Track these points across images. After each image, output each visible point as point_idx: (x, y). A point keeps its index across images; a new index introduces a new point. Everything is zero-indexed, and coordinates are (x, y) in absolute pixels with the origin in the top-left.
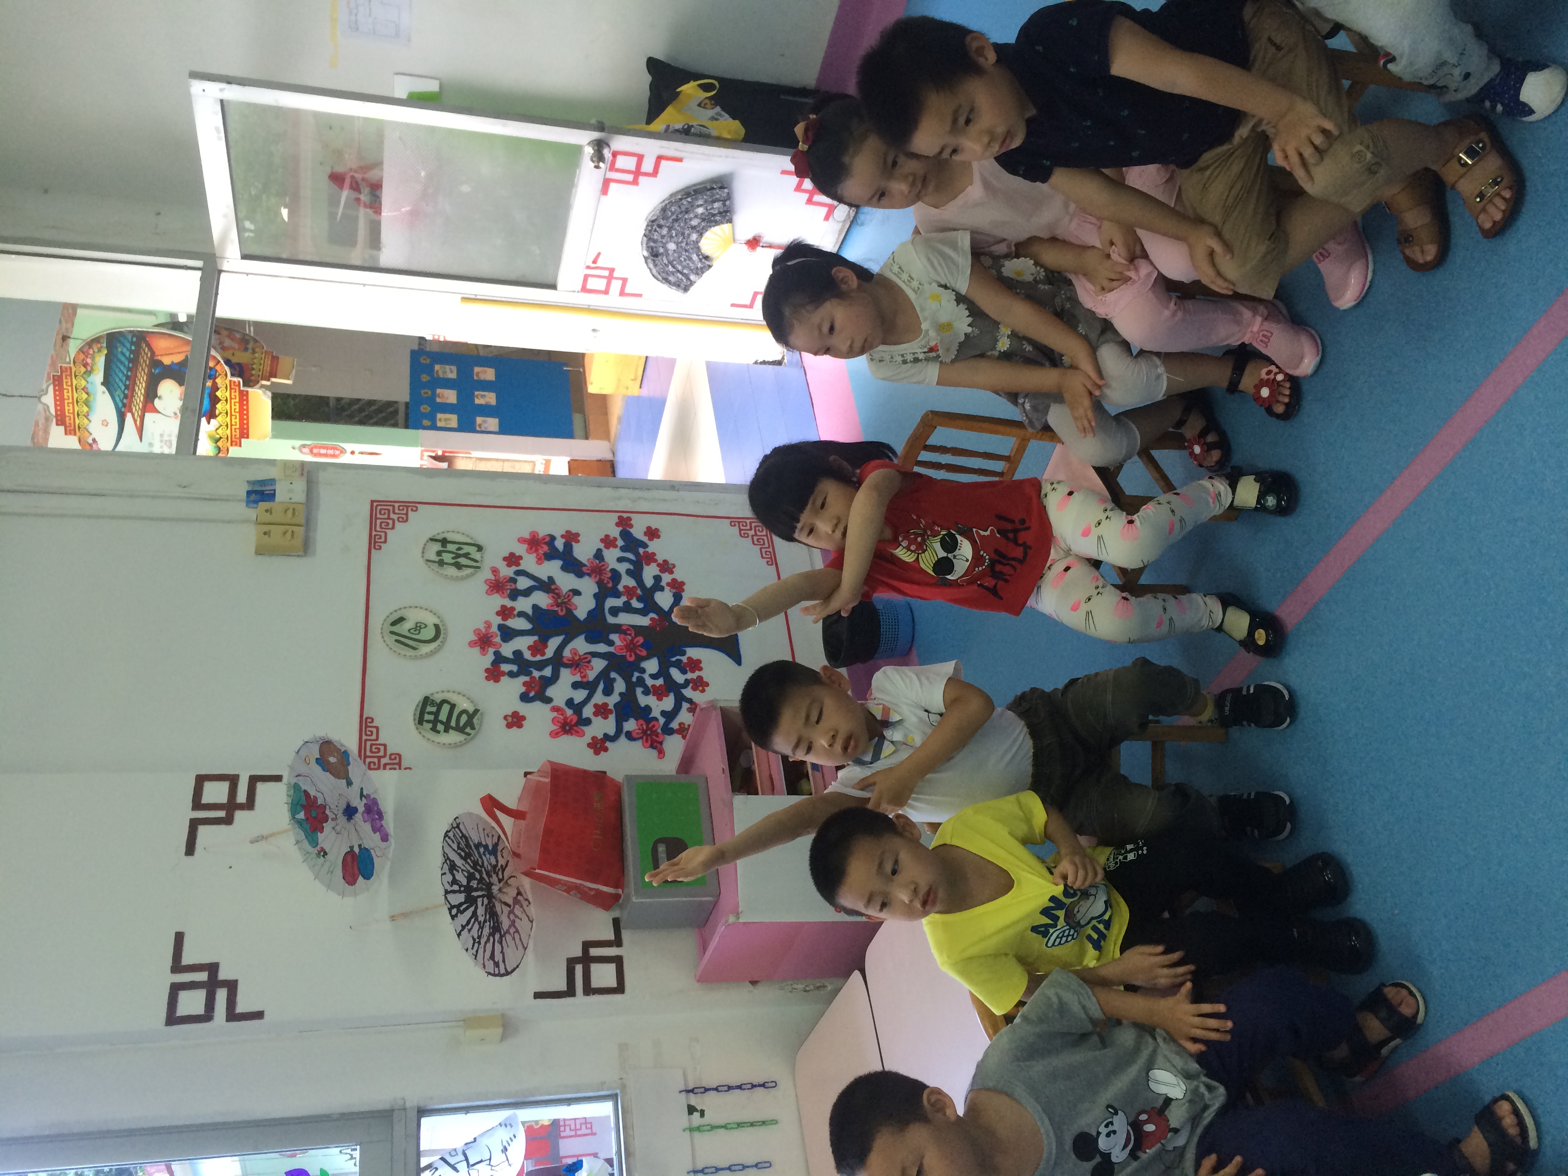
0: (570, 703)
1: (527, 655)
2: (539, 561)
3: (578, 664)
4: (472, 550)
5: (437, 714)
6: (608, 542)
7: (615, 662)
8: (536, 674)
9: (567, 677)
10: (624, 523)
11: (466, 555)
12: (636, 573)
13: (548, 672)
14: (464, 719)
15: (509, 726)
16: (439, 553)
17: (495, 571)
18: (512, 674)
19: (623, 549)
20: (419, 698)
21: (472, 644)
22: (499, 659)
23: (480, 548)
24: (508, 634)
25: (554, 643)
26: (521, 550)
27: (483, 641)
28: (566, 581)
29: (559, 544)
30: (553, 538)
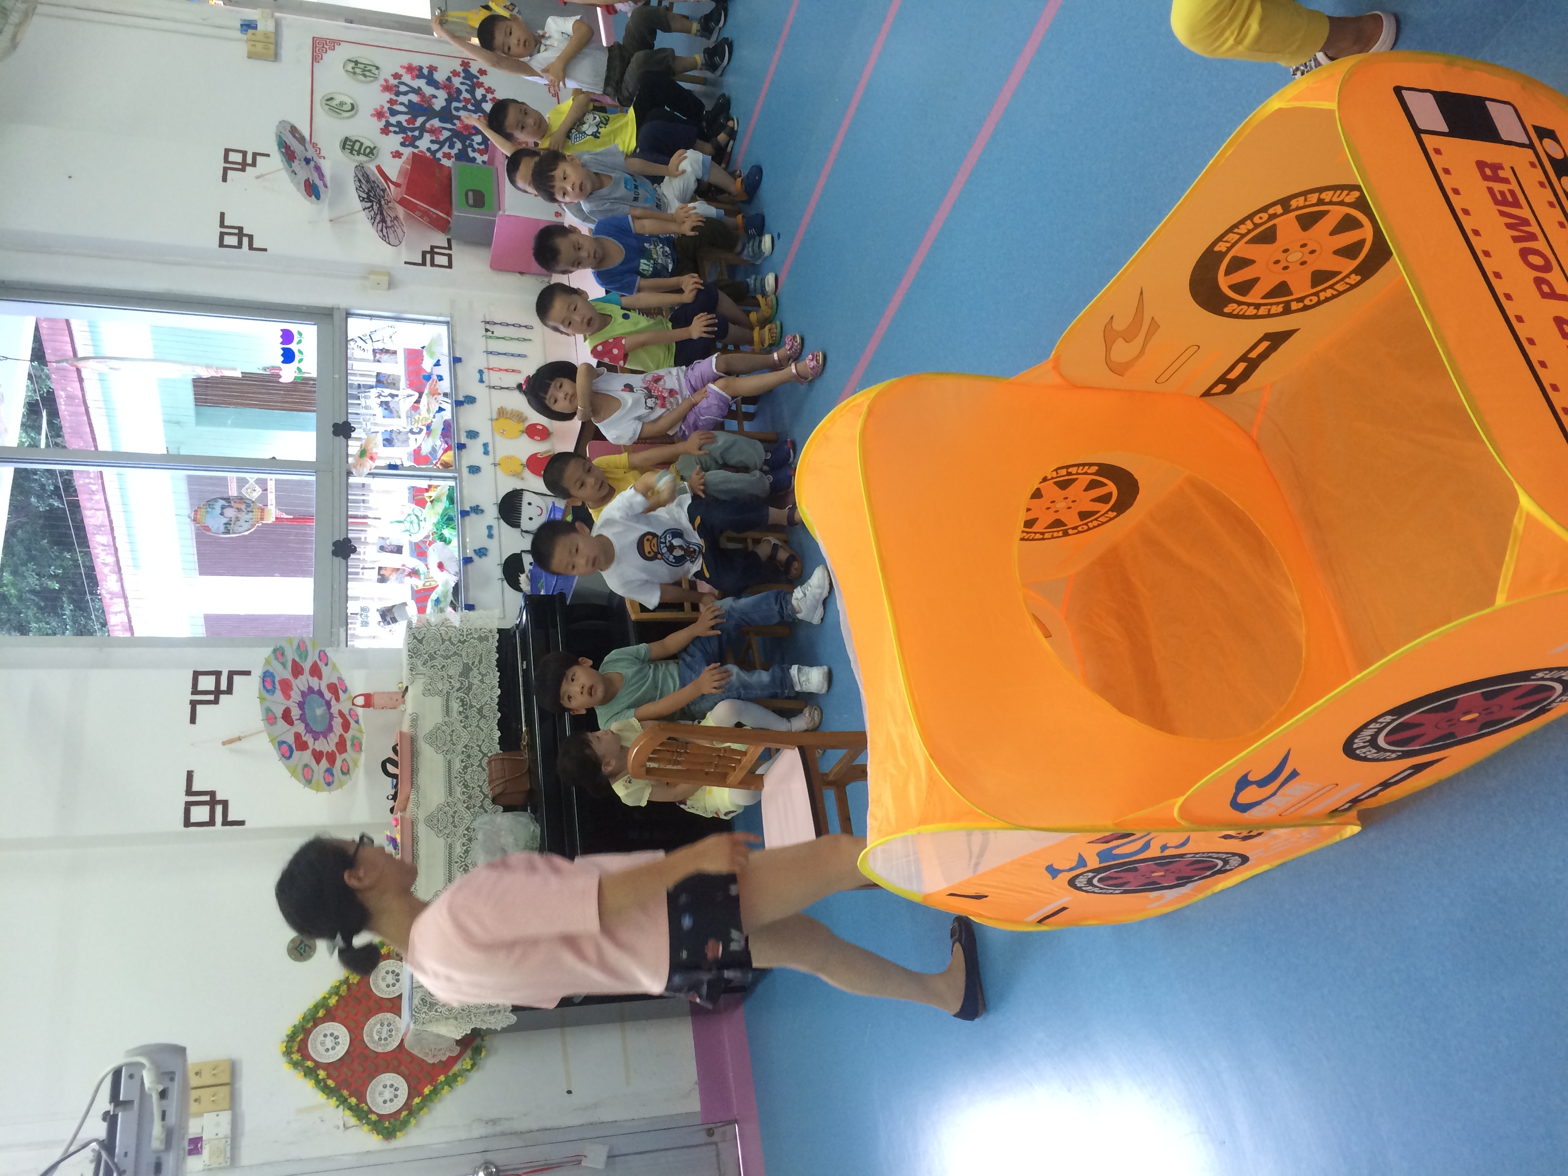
0: (429, 149)
1: (405, 124)
2: (413, 78)
3: (432, 131)
4: (373, 69)
5: (353, 146)
6: (455, 73)
7: (456, 134)
8: (410, 134)
9: (427, 137)
10: (465, 65)
11: (370, 71)
12: (472, 91)
13: (416, 133)
14: (368, 150)
15: (394, 157)
16: (353, 68)
17: (386, 81)
18: (395, 132)
19: (464, 78)
20: (343, 137)
21: (372, 115)
22: (388, 124)
23: (377, 68)
24: (393, 113)
25: (420, 120)
26: (402, 72)
27: (379, 115)
28: (429, 90)
29: (425, 71)
30: (421, 68)
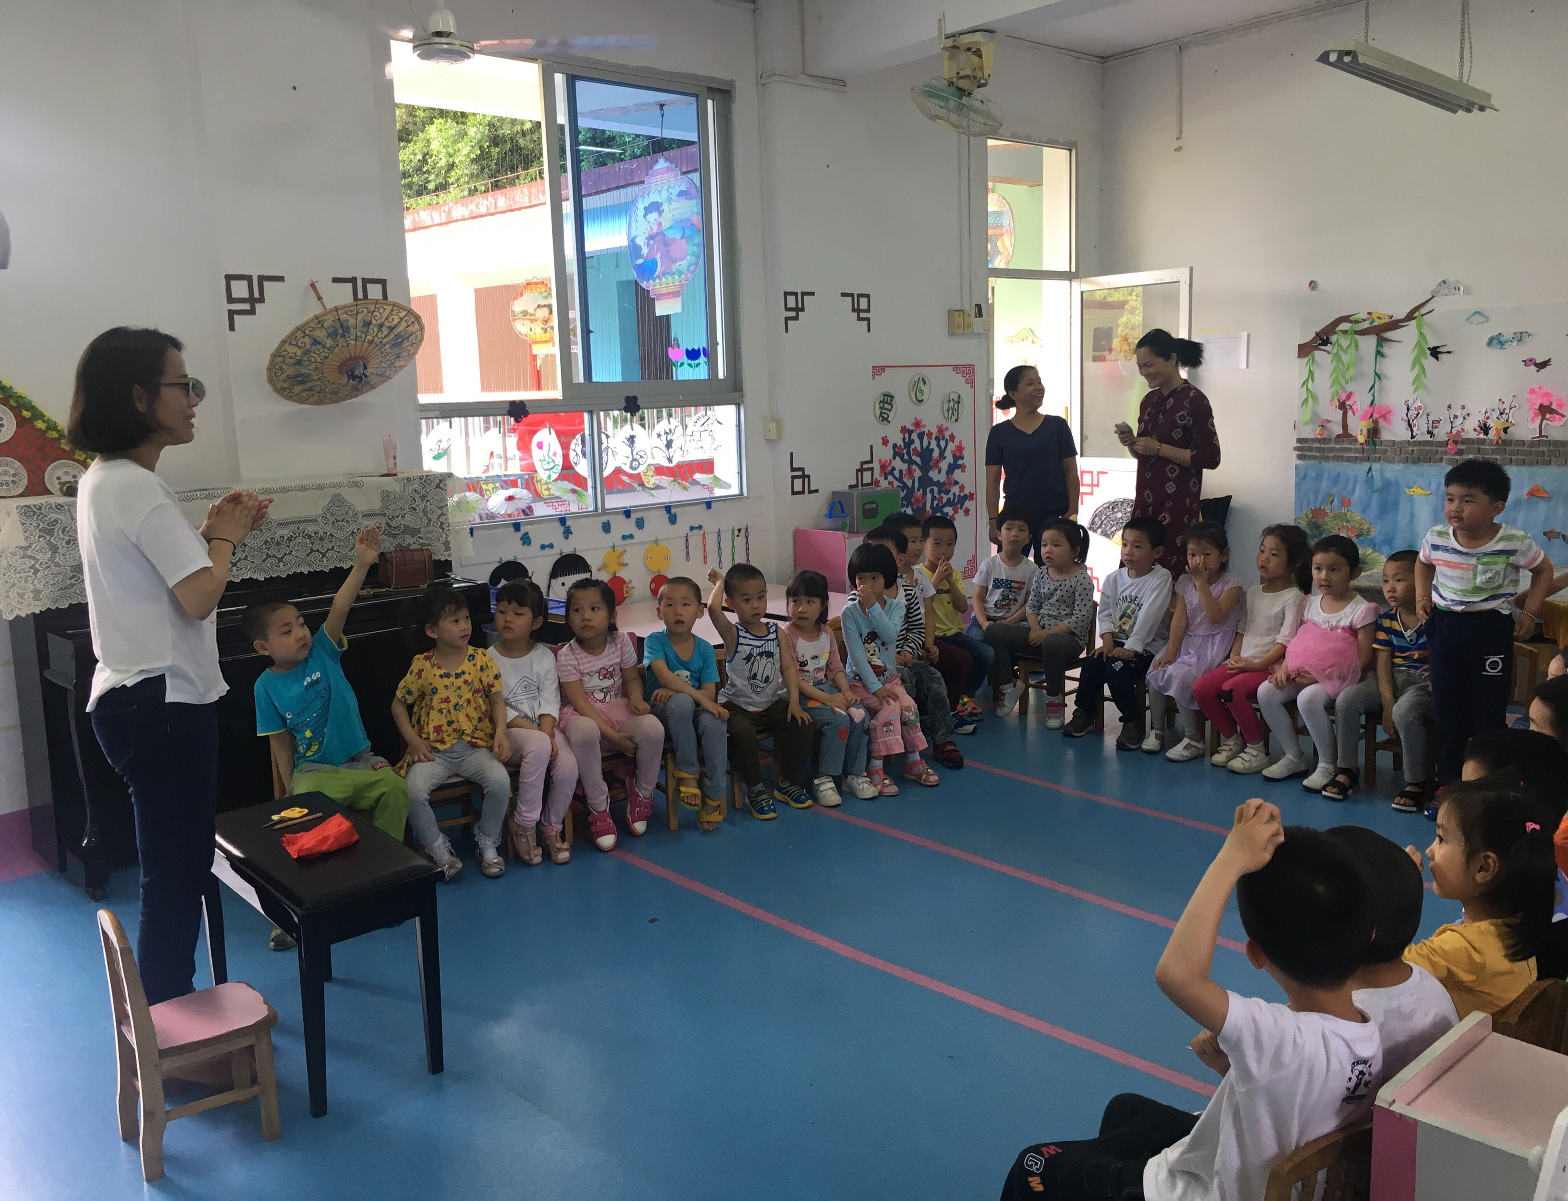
0: (894, 469)
1: (913, 447)
2: (952, 452)
3: (910, 472)
4: (955, 417)
5: (887, 403)
6: (962, 488)
7: (910, 491)
8: (905, 451)
9: (904, 467)
10: (971, 496)
11: (953, 414)
12: (949, 503)
13: (906, 457)
14: (886, 416)
15: (883, 438)
16: (953, 400)
17: (947, 429)
18: (904, 439)
19: (959, 496)
20: (893, 394)
21: (916, 419)
22: (910, 432)
23: (956, 420)
24: (921, 436)
25: (918, 460)
26: (956, 442)
27: (917, 424)
28: (944, 465)
29: (960, 462)
30: (962, 458)
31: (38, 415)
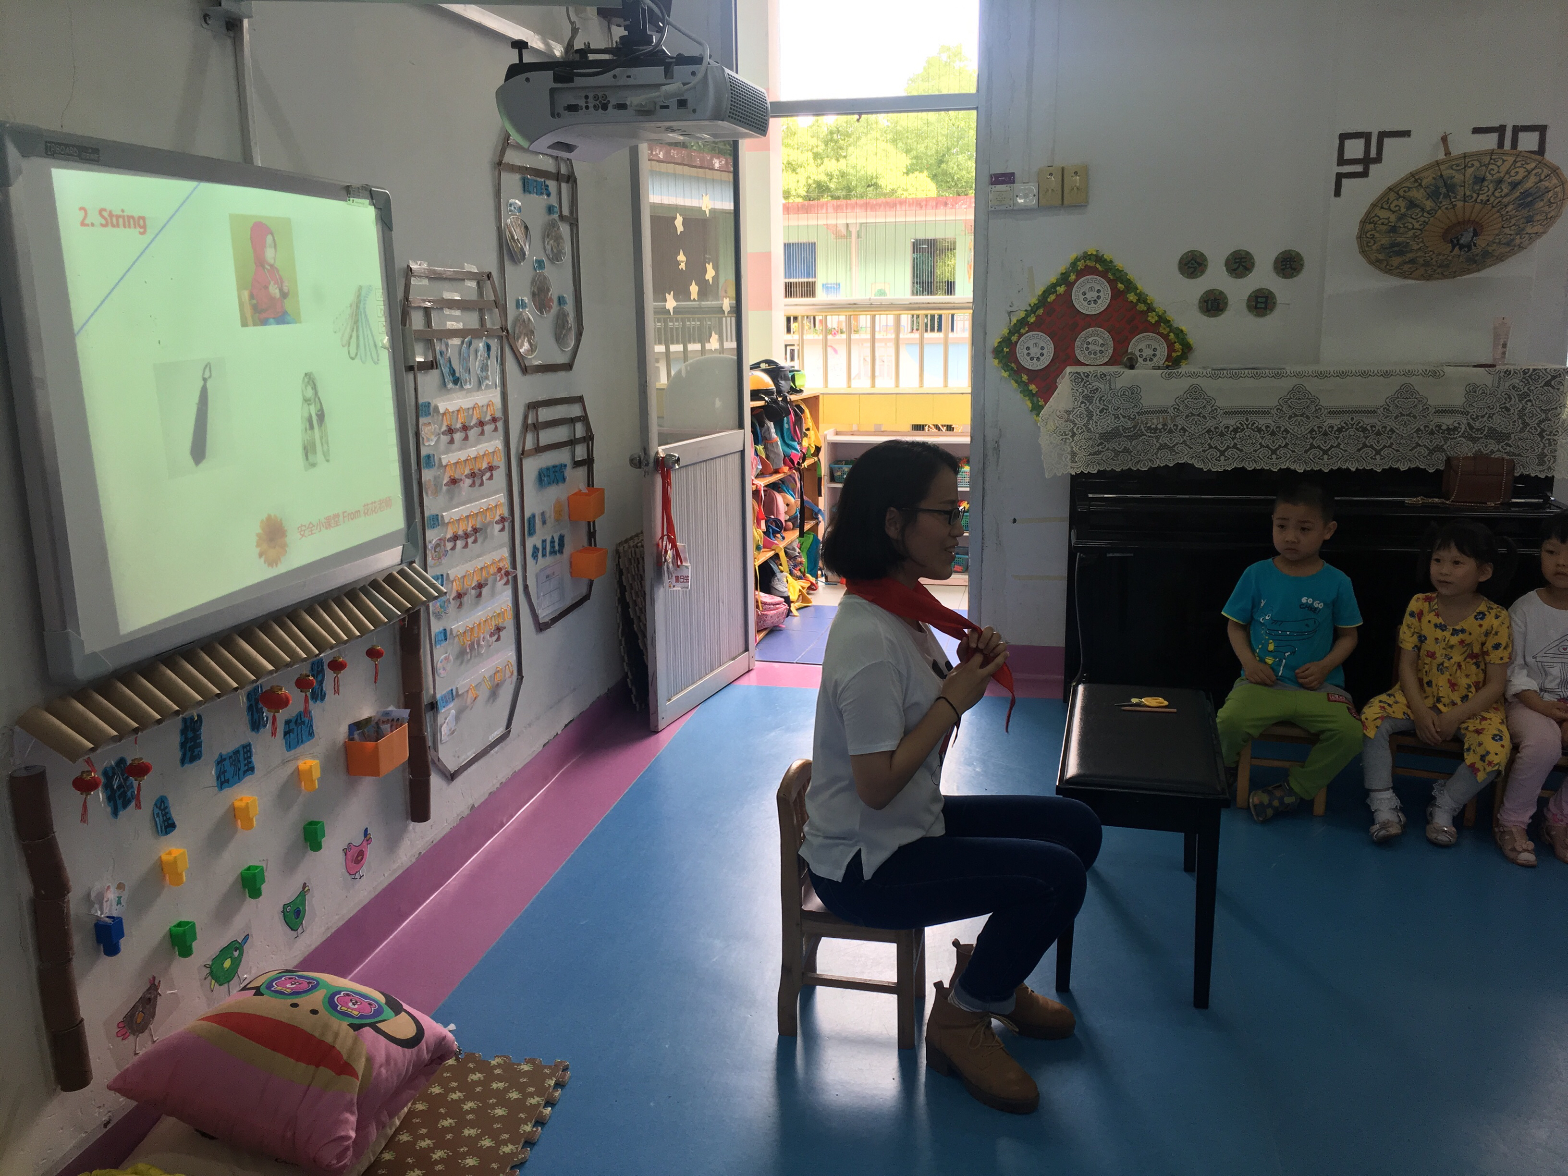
31: (1130, 286)
